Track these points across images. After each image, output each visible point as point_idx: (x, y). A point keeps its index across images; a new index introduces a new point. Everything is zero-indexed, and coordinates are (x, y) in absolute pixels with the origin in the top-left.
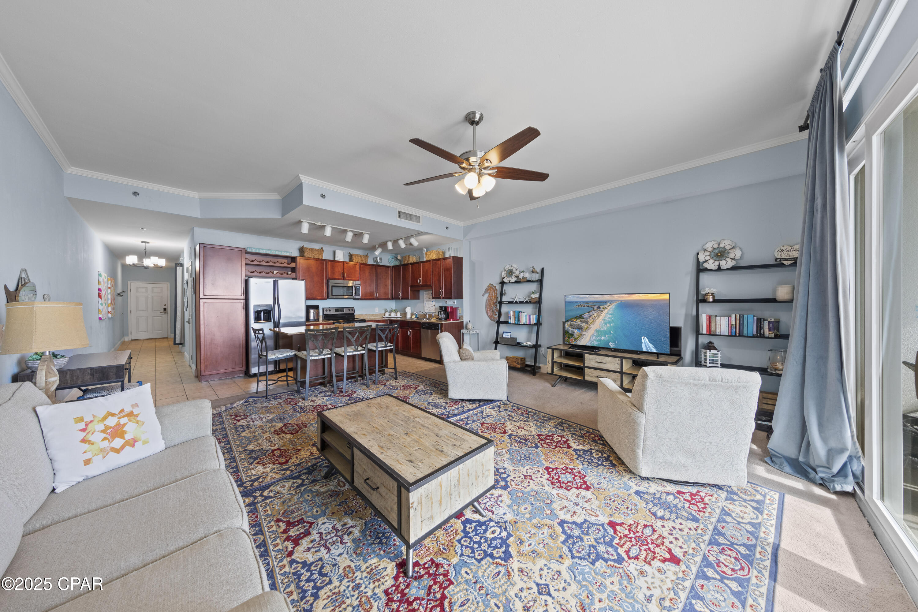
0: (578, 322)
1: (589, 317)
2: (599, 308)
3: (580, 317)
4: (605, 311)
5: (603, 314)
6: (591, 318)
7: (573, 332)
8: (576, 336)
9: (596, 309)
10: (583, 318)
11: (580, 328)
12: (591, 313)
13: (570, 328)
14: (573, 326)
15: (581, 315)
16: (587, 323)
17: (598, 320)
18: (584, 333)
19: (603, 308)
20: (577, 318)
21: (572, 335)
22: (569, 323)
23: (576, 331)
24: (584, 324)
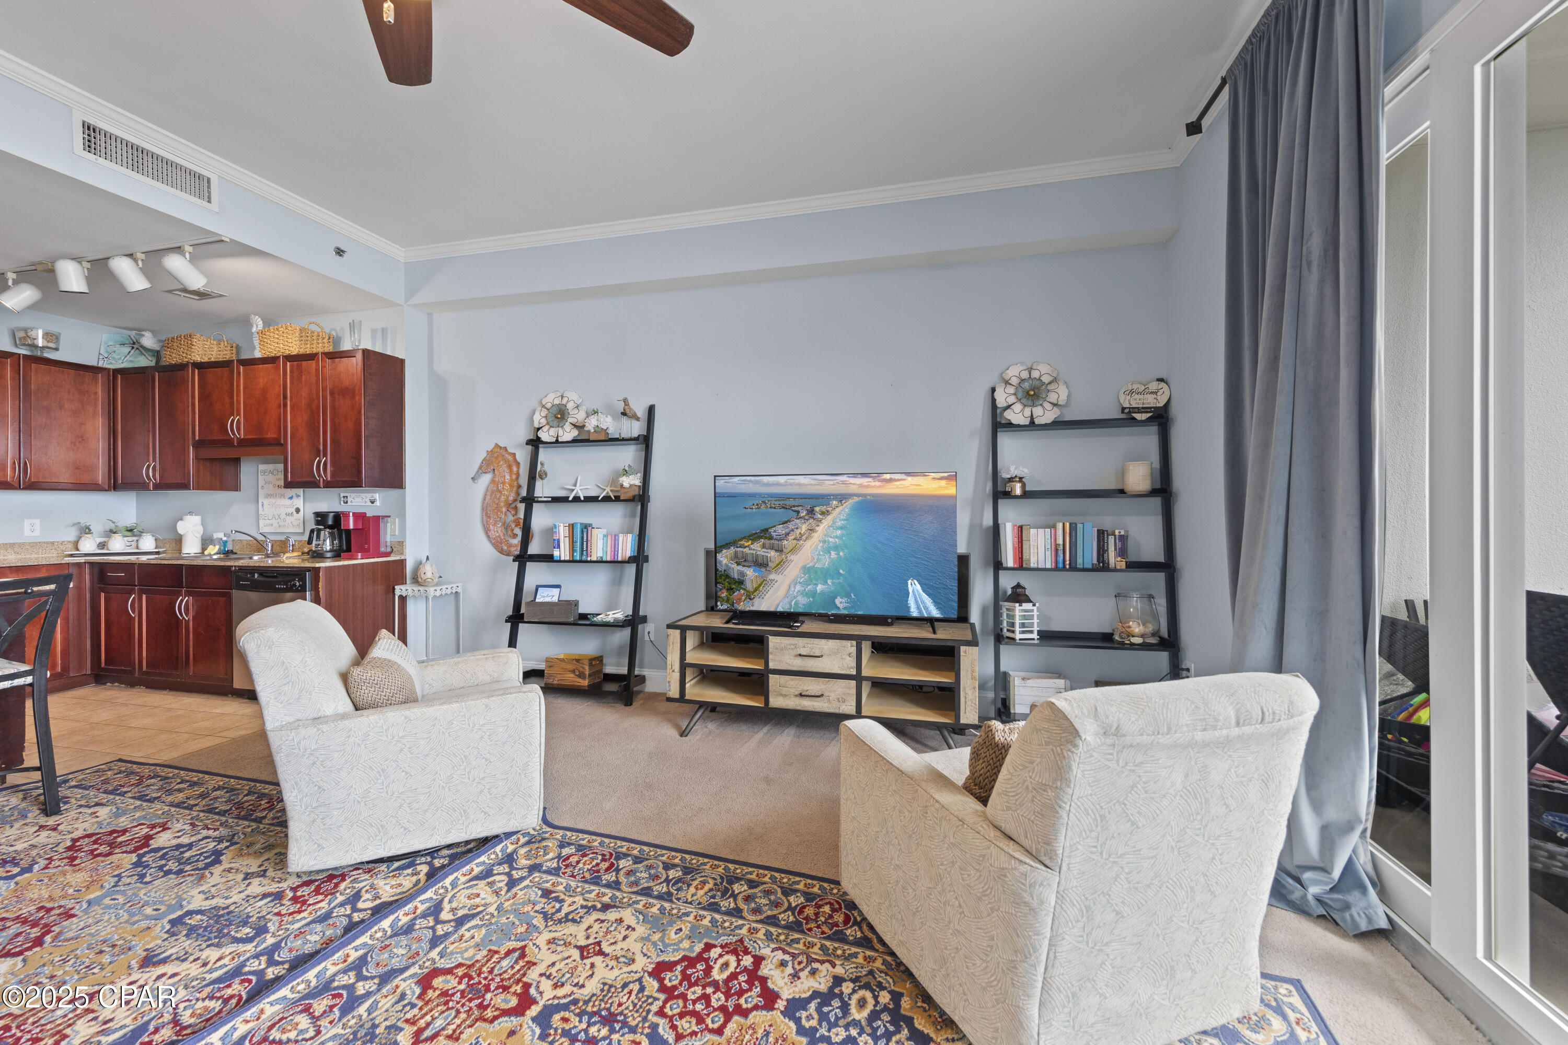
0: (757, 548)
1: (787, 534)
2: (811, 512)
3: (763, 534)
4: (827, 521)
5: (821, 528)
6: (791, 538)
7: (742, 574)
8: (749, 586)
9: (803, 513)
10: (771, 538)
11: (761, 564)
12: (791, 526)
13: (734, 566)
14: (741, 560)
15: (765, 530)
16: (780, 550)
17: (809, 543)
18: (772, 576)
19: (823, 513)
20: (754, 537)
21: (740, 583)
22: (732, 550)
23: (750, 573)
24: (772, 553)
